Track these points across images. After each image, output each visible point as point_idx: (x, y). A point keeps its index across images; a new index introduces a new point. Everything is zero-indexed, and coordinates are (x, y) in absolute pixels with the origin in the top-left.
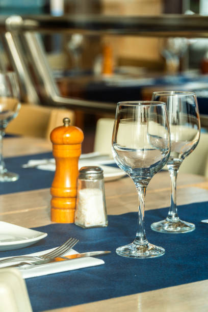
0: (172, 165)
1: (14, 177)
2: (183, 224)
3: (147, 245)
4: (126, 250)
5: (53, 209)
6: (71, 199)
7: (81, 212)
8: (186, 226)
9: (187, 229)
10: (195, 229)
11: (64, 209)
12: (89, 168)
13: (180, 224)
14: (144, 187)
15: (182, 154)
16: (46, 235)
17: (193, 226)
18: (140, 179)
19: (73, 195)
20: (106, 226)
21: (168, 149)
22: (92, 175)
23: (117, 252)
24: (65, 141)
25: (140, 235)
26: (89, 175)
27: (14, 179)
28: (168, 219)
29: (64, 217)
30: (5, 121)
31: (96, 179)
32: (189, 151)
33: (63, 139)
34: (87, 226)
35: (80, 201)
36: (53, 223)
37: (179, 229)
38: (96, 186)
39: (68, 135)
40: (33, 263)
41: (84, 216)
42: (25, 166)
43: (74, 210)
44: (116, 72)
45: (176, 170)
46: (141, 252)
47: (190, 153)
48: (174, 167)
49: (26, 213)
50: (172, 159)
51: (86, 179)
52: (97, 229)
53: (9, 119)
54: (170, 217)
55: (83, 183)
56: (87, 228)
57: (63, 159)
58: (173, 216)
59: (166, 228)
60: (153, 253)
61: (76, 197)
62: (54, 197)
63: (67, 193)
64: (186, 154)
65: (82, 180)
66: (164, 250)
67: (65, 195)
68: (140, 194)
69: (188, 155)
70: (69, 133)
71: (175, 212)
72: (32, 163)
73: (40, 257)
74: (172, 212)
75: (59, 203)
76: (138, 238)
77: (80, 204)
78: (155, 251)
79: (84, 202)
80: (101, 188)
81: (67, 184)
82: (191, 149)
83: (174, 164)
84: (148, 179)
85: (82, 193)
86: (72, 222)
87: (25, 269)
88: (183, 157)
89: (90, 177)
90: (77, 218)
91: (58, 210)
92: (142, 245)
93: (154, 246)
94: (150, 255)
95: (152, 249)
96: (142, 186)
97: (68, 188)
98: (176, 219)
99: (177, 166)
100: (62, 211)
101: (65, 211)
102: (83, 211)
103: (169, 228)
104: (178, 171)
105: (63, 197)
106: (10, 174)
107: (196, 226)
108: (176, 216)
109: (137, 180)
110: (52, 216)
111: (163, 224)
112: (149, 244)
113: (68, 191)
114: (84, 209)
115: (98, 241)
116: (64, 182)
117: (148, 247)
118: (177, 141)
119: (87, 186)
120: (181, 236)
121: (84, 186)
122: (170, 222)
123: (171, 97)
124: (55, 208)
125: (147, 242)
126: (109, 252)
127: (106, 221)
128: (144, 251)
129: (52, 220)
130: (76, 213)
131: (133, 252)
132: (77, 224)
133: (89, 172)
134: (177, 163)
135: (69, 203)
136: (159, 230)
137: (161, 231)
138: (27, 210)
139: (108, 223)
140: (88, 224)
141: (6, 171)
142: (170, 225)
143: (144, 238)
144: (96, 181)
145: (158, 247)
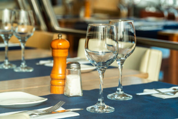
0: (120, 62)
1: (31, 69)
2: (126, 95)
3: (104, 106)
4: (92, 108)
5: (52, 86)
6: (62, 80)
7: (67, 87)
8: (127, 96)
9: (128, 98)
10: (132, 98)
11: (58, 86)
12: (72, 63)
13: (124, 95)
14: (103, 73)
15: (126, 55)
16: (46, 99)
17: (131, 96)
18: (101, 68)
19: (63, 78)
20: (82, 96)
21: (117, 52)
22: (74, 67)
23: (87, 110)
24: (59, 47)
25: (100, 100)
26: (72, 67)
27: (31, 70)
28: (117, 92)
29: (58, 91)
30: (26, 37)
31: (76, 69)
32: (129, 54)
33: (57, 46)
34: (71, 95)
35: (67, 82)
36: (52, 94)
37: (123, 98)
38: (76, 73)
39: (60, 44)
40: (39, 114)
41: (69, 90)
42: (37, 64)
43: (63, 87)
44: (92, 16)
45: (122, 65)
46: (101, 109)
47: (130, 54)
48: (121, 63)
49: (37, 88)
50: (120, 58)
51: (71, 69)
52: (77, 97)
53: (28, 36)
54: (118, 91)
55: (69, 71)
56: (71, 97)
57: (58, 57)
58: (120, 91)
59: (116, 97)
60: (108, 110)
61: (64, 79)
62: (52, 79)
63: (60, 77)
64: (128, 55)
65: (68, 69)
66: (114, 109)
67: (59, 78)
68: (101, 76)
69: (129, 56)
70: (61, 43)
71: (121, 88)
72: (42, 62)
73: (43, 111)
74: (119, 88)
75: (55, 82)
76: (99, 102)
77: (67, 83)
78: (109, 109)
79: (69, 82)
80: (79, 74)
81: (60, 72)
82: (131, 52)
83: (121, 61)
84: (105, 68)
85: (68, 77)
86: (62, 93)
87: (34, 117)
88: (126, 57)
89: (73, 68)
90: (65, 91)
91: (55, 87)
92: (102, 106)
93: (109, 106)
94: (106, 111)
95: (107, 108)
96: (102, 72)
97: (60, 74)
98: (121, 93)
99: (123, 62)
100: (57, 87)
101: (58, 87)
102: (68, 87)
103: (118, 97)
104: (123, 65)
105: (58, 79)
106: (29, 67)
107: (133, 97)
108: (122, 91)
109: (99, 69)
110: (51, 90)
111: (114, 95)
112: (105, 106)
113: (61, 76)
114: (69, 86)
115: (77, 104)
116: (58, 70)
117: (104, 107)
118: (122, 48)
119: (71, 73)
120: (124, 102)
121: (69, 73)
122: (118, 94)
123: (119, 23)
124: (53, 85)
125: (104, 104)
126: (83, 109)
127: (82, 93)
128: (103, 109)
129: (51, 92)
130: (65, 88)
131: (96, 110)
132: (65, 95)
133: (72, 65)
134: (123, 61)
135: (61, 82)
136: (112, 98)
137: (113, 99)
138: (37, 87)
139: (83, 94)
140: (71, 94)
141: (26, 66)
142: (118, 96)
143: (103, 102)
144: (76, 70)
145: (110, 107)
